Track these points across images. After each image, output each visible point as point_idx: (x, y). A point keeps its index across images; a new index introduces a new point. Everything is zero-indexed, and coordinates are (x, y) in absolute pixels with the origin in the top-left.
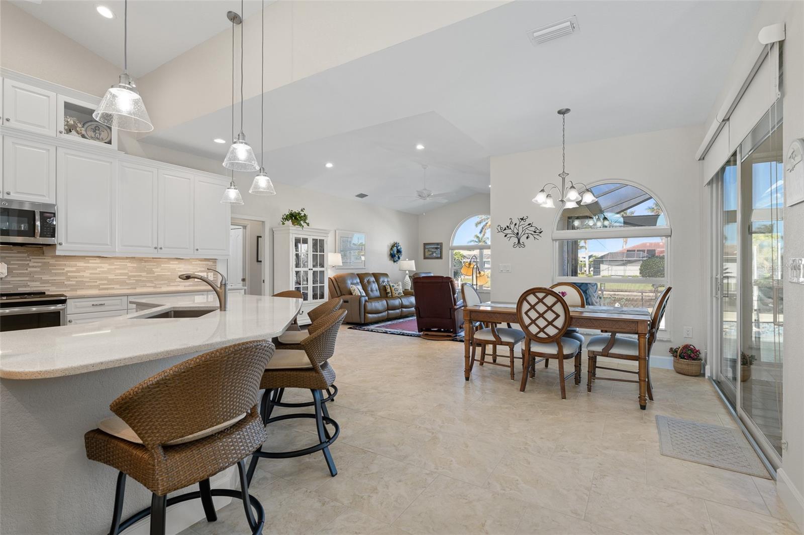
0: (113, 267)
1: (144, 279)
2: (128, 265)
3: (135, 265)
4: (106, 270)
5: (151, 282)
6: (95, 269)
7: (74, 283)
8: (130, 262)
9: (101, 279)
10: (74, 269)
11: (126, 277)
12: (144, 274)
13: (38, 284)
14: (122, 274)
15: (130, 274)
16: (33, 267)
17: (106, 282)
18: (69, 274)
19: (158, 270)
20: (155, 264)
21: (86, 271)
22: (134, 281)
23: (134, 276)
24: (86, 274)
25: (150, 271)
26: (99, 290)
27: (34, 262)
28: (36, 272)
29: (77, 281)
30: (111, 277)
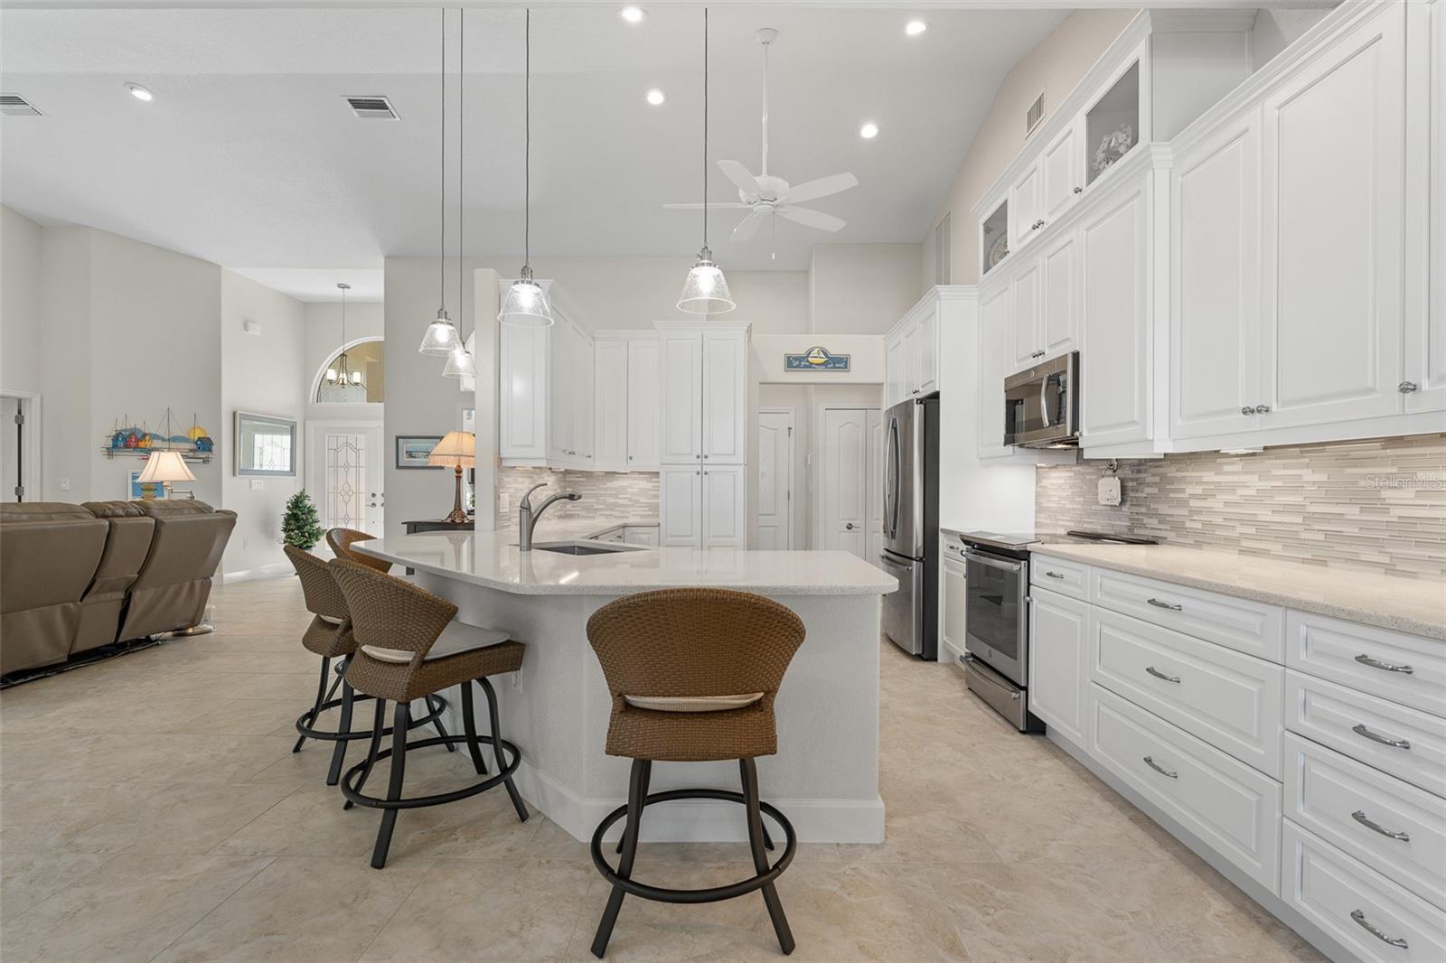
0: (1267, 485)
1: (1354, 531)
2: (1306, 478)
3: (1323, 477)
4: (1254, 493)
5: (1374, 543)
6: (1232, 488)
7: (1199, 526)
8: (1307, 466)
9: (1243, 522)
10: (1198, 490)
11: (1300, 520)
12: (1352, 512)
13: (1153, 522)
14: (1286, 509)
15: (1312, 509)
16: (1149, 485)
17: (1253, 531)
18: (1193, 503)
19: (1407, 494)
20: (1394, 470)
21: (1217, 497)
22: (1321, 537)
23: (1324, 518)
24: (1215, 504)
25: (1370, 501)
26: (1241, 552)
27: (1154, 475)
28: (1153, 497)
29: (1204, 523)
30: (1265, 515)
